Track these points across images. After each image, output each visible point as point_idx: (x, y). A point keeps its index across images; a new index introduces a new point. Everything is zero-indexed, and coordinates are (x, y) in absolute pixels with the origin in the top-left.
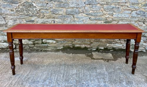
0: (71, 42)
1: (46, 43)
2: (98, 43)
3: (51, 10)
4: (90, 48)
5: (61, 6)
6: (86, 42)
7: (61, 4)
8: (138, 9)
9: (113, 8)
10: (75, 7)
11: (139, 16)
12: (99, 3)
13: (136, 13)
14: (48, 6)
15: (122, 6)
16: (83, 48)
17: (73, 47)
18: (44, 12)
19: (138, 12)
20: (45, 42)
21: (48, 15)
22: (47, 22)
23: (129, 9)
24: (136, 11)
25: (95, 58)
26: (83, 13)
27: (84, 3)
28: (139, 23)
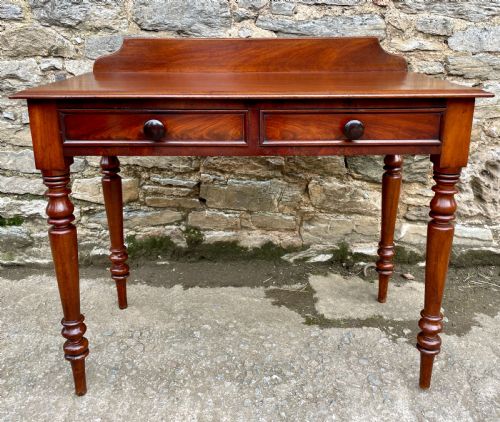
0: (178, 215)
1: (17, 221)
2: (342, 217)
4: (292, 249)
6: (269, 214)
16: (255, 249)
17: (189, 241)
20: (12, 214)
22: (14, 82)
25: (328, 316)
26: (256, 18)
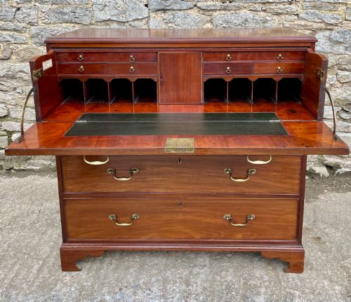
3: (34, 30)
5: (66, 17)
7: (65, 10)
8: (336, 25)
9: (246, 20)
10: (115, 18)
11: (341, 49)
12: (195, 6)
13: (330, 39)
14: (22, 17)
15: (278, 14)
18: (9, 38)
19: (335, 35)
21: (25, 50)
23: (303, 23)
24: (327, 33)
27: (146, 6)
28: (341, 73)
